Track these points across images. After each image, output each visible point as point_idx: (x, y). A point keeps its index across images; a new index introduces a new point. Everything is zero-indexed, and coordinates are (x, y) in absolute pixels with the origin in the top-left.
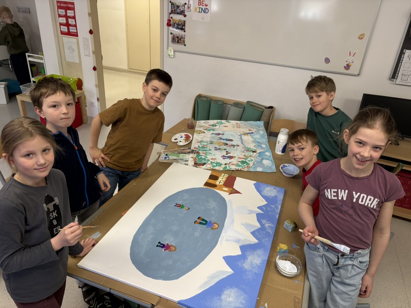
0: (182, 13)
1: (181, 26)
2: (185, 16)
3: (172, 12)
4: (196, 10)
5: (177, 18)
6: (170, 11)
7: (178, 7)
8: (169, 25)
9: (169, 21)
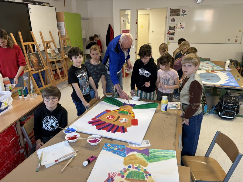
0: (174, 29)
1: (173, 34)
2: (175, 30)
3: (169, 30)
4: (179, 28)
5: (171, 31)
6: (169, 29)
7: (172, 28)
8: (168, 34)
9: (168, 32)
